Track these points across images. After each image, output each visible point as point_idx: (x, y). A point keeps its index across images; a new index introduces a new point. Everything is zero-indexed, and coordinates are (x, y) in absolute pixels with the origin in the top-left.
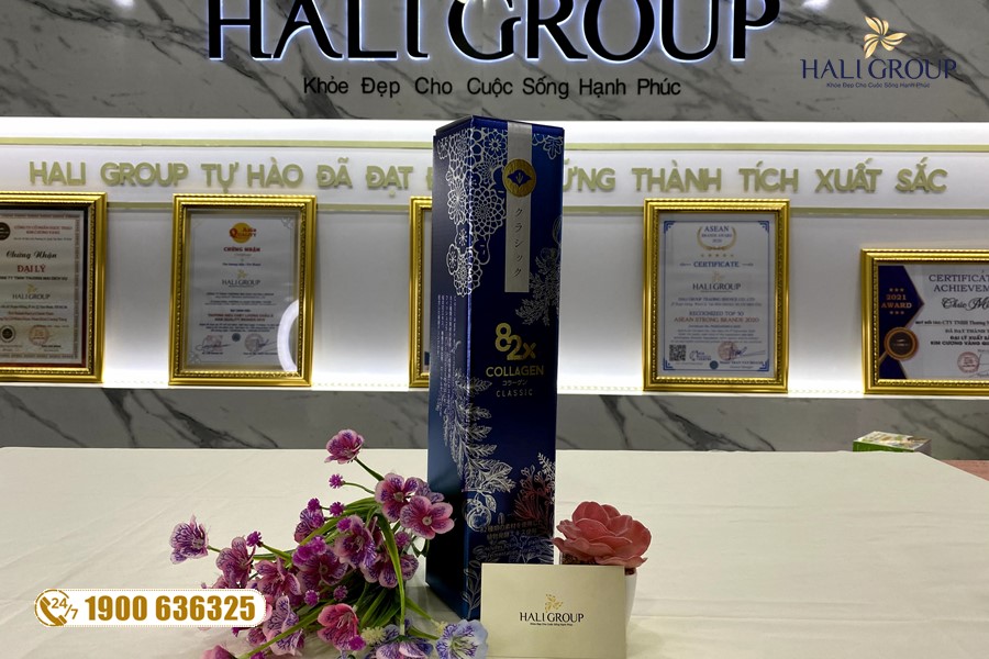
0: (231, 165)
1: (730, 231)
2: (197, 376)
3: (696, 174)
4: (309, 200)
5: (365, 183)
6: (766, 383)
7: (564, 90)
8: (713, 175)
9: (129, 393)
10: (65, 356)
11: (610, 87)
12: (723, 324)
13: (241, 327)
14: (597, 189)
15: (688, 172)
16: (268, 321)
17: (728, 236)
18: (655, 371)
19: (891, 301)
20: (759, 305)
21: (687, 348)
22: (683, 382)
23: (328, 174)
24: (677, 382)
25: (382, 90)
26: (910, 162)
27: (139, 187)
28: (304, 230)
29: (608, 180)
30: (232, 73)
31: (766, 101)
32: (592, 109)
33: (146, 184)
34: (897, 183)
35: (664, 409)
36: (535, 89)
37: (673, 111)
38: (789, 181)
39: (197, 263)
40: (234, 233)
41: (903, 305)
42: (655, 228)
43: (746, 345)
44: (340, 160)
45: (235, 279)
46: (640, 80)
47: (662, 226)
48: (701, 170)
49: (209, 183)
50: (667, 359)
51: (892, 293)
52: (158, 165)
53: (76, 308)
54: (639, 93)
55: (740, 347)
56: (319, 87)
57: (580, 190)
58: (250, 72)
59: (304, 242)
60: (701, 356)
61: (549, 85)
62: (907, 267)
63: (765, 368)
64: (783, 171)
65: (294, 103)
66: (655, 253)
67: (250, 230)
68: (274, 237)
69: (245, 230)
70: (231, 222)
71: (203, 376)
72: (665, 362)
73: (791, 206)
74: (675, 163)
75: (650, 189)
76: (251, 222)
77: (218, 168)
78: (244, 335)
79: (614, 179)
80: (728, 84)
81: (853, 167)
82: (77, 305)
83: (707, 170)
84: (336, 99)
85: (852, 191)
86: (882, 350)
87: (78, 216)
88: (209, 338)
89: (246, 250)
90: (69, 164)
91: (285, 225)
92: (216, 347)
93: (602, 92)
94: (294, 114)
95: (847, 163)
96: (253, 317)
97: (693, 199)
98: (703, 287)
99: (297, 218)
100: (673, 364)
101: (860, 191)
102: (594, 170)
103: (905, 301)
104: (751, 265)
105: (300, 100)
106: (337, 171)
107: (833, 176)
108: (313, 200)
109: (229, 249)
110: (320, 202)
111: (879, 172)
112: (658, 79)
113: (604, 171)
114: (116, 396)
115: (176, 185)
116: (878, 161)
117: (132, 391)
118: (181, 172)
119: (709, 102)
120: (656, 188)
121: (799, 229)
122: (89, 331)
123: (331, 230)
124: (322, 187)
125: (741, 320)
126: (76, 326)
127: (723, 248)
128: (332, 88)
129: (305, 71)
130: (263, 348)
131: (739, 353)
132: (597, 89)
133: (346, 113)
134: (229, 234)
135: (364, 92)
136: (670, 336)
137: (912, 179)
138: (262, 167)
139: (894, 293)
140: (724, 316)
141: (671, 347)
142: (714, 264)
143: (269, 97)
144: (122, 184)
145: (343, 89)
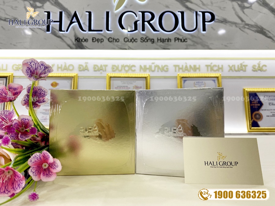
1: (204, 83)
4: (76, 75)
5: (93, 70)
7: (153, 41)
11: (166, 40)
14: (163, 71)
15: (190, 66)
17: (203, 84)
23: (82, 67)
26: (256, 63)
28: (74, 83)
30: (53, 36)
31: (212, 44)
34: (252, 69)
41: (257, 105)
44: (86, 63)
46: (175, 38)
47: (183, 82)
48: (194, 65)
56: (79, 40)
57: (158, 71)
58: (59, 36)
59: (74, 87)
62: (257, 93)
65: (72, 45)
67: (57, 84)
69: (55, 83)
74: (186, 63)
79: (168, 68)
80: (201, 39)
81: (239, 64)
84: (84, 44)
86: (252, 118)
87: (4, 80)
90: (2, 65)
91: (68, 82)
92: (45, 120)
93: (164, 42)
94: (71, 48)
97: (192, 73)
99: (72, 80)
101: (241, 71)
102: (162, 66)
107: (233, 67)
110: (79, 75)
111: (247, 66)
112: (181, 38)
113: (165, 66)
116: (246, 62)
119: (196, 44)
120: (181, 70)
121: (224, 83)
124: (80, 71)
128: (83, 40)
129: (75, 36)
133: (87, 48)
137: (257, 68)
145: (86, 41)
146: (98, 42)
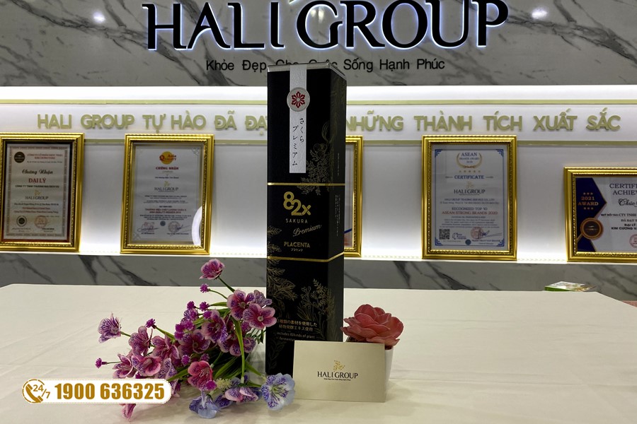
0: (161, 116)
1: (478, 156)
2: (138, 248)
3: (456, 120)
4: (209, 137)
5: (245, 126)
6: (502, 254)
7: (370, 67)
8: (466, 120)
9: (95, 258)
10: (56, 235)
11: (399, 65)
12: (473, 215)
13: (167, 218)
14: (392, 130)
15: (451, 118)
16: (183, 213)
17: (477, 159)
18: (429, 246)
19: (585, 201)
20: (497, 203)
21: (451, 231)
22: (448, 253)
23: (222, 121)
24: (444, 253)
25: (255, 68)
26: (596, 111)
27: (104, 130)
28: (206, 156)
29: (399, 124)
30: (162, 58)
31: (500, 72)
32: (389, 79)
33: (108, 128)
34: (587, 124)
35: (436, 270)
36: (351, 67)
37: (440, 80)
38: (517, 124)
39: (139, 177)
40: (162, 158)
41: (592, 204)
42: (429, 154)
43: (490, 229)
44: (229, 112)
45: (162, 186)
46: (418, 60)
47: (433, 152)
48: (459, 117)
49: (147, 127)
50: (438, 238)
51: (585, 196)
52: (116, 116)
53: (64, 205)
54: (418, 68)
55: (485, 230)
56: (216, 67)
57: (381, 130)
58: (173, 57)
59: (206, 163)
60: (460, 236)
61: (360, 63)
62: (595, 179)
63: (502, 245)
64: (512, 117)
65: (200, 76)
66: (429, 170)
67: (173, 156)
68: (187, 160)
69: (169, 156)
70: (161, 151)
71: (141, 248)
72: (436, 240)
73: (517, 140)
74: (442, 112)
75: (426, 129)
76: (173, 151)
77: (153, 117)
78: (167, 222)
79: (402, 123)
80: (475, 62)
81: (558, 114)
82: (64, 203)
83: (463, 117)
84: (226, 73)
85: (558, 130)
86: (579, 232)
87: (66, 148)
88: (146, 224)
89: (170, 168)
90: (61, 116)
91: (195, 153)
92: (150, 230)
93: (394, 68)
94: (200, 83)
95: (554, 112)
96: (173, 211)
97: (453, 135)
98: (461, 192)
99: (202, 148)
100: (441, 241)
101: (563, 130)
102: (390, 118)
103: (594, 201)
104: (492, 177)
105: (204, 74)
106: (227, 119)
107: (545, 120)
108: (212, 137)
109: (159, 168)
110: (216, 138)
111: (575, 118)
112: (430, 59)
113: (396, 118)
114: (87, 260)
115: (127, 128)
116: (574, 110)
117: (97, 257)
118: (130, 120)
119: (463, 74)
120: (430, 128)
121: (524, 155)
122: (72, 219)
123: (223, 155)
124: (218, 129)
125: (486, 213)
126: (64, 216)
127: (473, 167)
128: (224, 67)
129: (207, 56)
130: (180, 230)
131: (484, 234)
132: (391, 66)
133: (233, 82)
134: (159, 159)
135: (244, 69)
136: (439, 224)
137: (597, 122)
138: (180, 117)
139: (586, 195)
140: (475, 210)
141: (440, 230)
142: (468, 177)
143: (185, 73)
144: (94, 128)
145: (231, 68)
146: (255, 70)
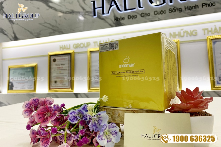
0: (99, 41)
7: (180, 10)
9: (79, 94)
11: (194, 7)
14: (192, 36)
15: (220, 28)
18: (214, 84)
33: (82, 47)
36: (172, 11)
37: (214, 10)
39: (93, 64)
42: (211, 44)
44: (124, 37)
46: (203, 4)
49: (95, 46)
50: (218, 81)
52: (84, 43)
54: (203, 7)
56: (118, 19)
57: (187, 36)
58: (102, 18)
61: (176, 9)
66: (212, 51)
74: (215, 26)
77: (96, 42)
79: (197, 32)
82: (69, 75)
84: (122, 22)
87: (68, 56)
90: (67, 45)
92: (97, 83)
94: (112, 26)
105: (114, 23)
112: (208, 2)
113: (193, 31)
114: (76, 94)
115: (88, 47)
118: (89, 44)
120: (210, 33)
128: (121, 19)
129: (115, 16)
132: (190, 8)
133: (124, 24)
138: (106, 41)
141: (219, 77)
143: (107, 24)
145: (123, 19)
146: (133, 19)
